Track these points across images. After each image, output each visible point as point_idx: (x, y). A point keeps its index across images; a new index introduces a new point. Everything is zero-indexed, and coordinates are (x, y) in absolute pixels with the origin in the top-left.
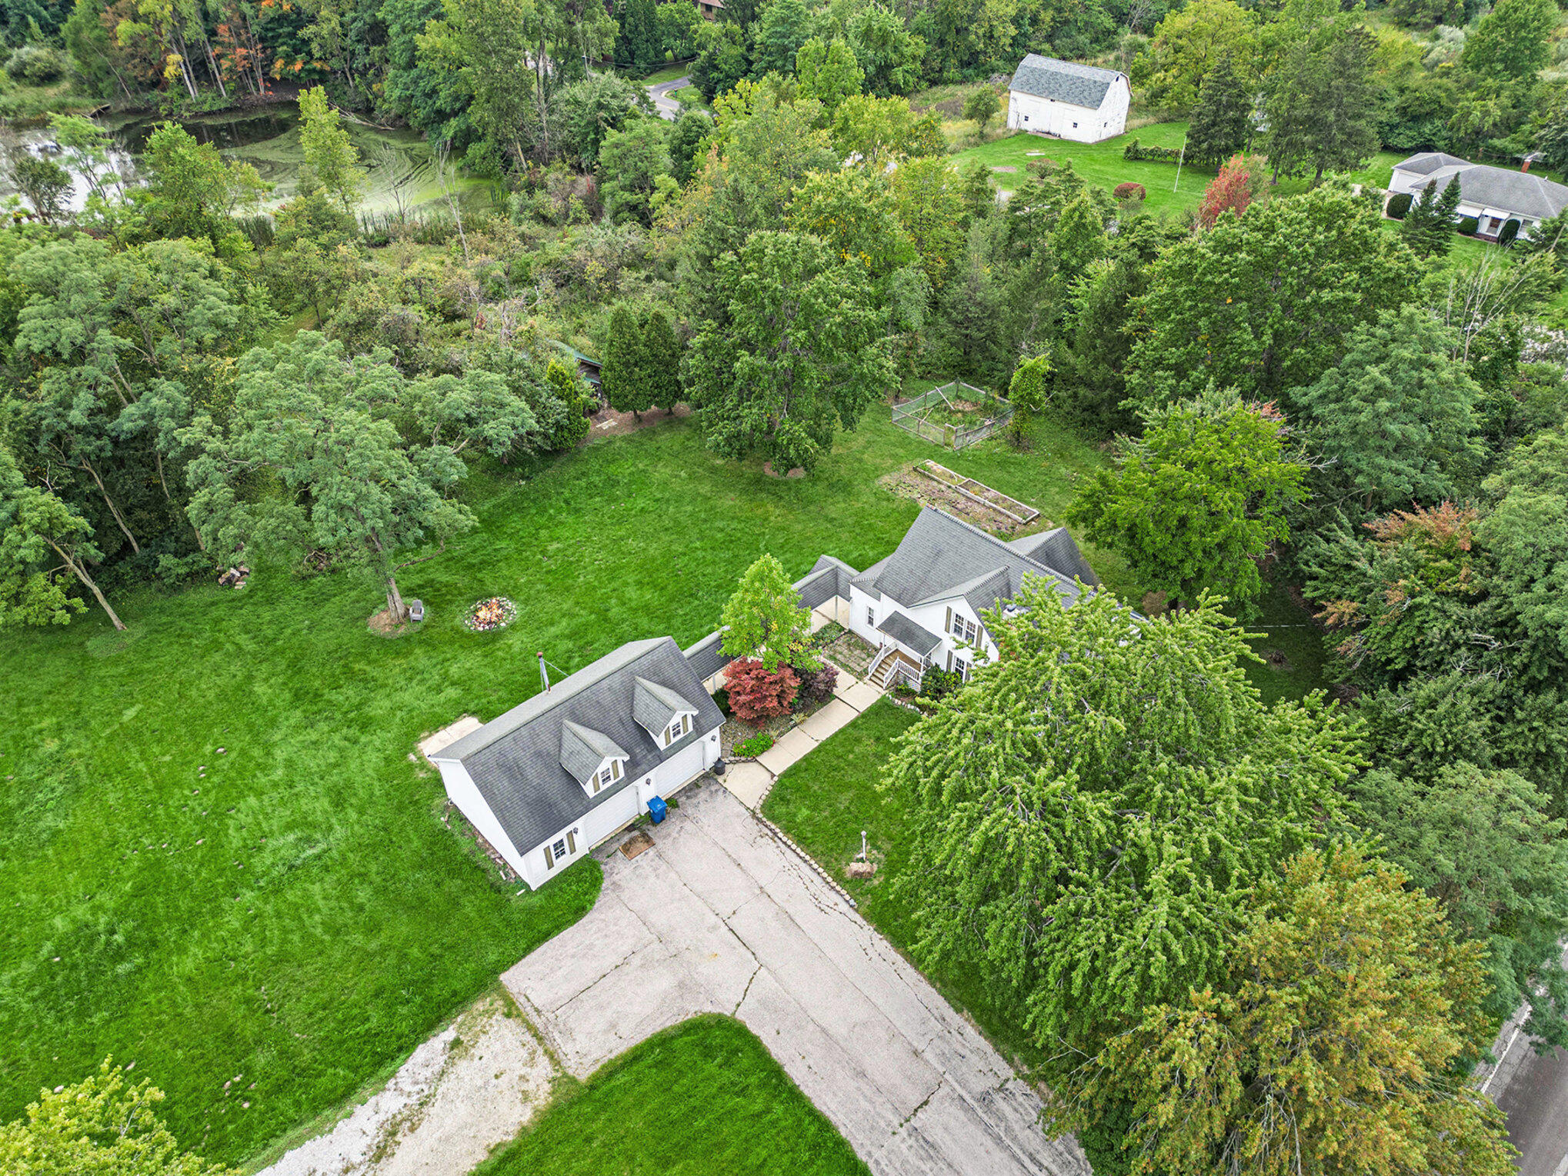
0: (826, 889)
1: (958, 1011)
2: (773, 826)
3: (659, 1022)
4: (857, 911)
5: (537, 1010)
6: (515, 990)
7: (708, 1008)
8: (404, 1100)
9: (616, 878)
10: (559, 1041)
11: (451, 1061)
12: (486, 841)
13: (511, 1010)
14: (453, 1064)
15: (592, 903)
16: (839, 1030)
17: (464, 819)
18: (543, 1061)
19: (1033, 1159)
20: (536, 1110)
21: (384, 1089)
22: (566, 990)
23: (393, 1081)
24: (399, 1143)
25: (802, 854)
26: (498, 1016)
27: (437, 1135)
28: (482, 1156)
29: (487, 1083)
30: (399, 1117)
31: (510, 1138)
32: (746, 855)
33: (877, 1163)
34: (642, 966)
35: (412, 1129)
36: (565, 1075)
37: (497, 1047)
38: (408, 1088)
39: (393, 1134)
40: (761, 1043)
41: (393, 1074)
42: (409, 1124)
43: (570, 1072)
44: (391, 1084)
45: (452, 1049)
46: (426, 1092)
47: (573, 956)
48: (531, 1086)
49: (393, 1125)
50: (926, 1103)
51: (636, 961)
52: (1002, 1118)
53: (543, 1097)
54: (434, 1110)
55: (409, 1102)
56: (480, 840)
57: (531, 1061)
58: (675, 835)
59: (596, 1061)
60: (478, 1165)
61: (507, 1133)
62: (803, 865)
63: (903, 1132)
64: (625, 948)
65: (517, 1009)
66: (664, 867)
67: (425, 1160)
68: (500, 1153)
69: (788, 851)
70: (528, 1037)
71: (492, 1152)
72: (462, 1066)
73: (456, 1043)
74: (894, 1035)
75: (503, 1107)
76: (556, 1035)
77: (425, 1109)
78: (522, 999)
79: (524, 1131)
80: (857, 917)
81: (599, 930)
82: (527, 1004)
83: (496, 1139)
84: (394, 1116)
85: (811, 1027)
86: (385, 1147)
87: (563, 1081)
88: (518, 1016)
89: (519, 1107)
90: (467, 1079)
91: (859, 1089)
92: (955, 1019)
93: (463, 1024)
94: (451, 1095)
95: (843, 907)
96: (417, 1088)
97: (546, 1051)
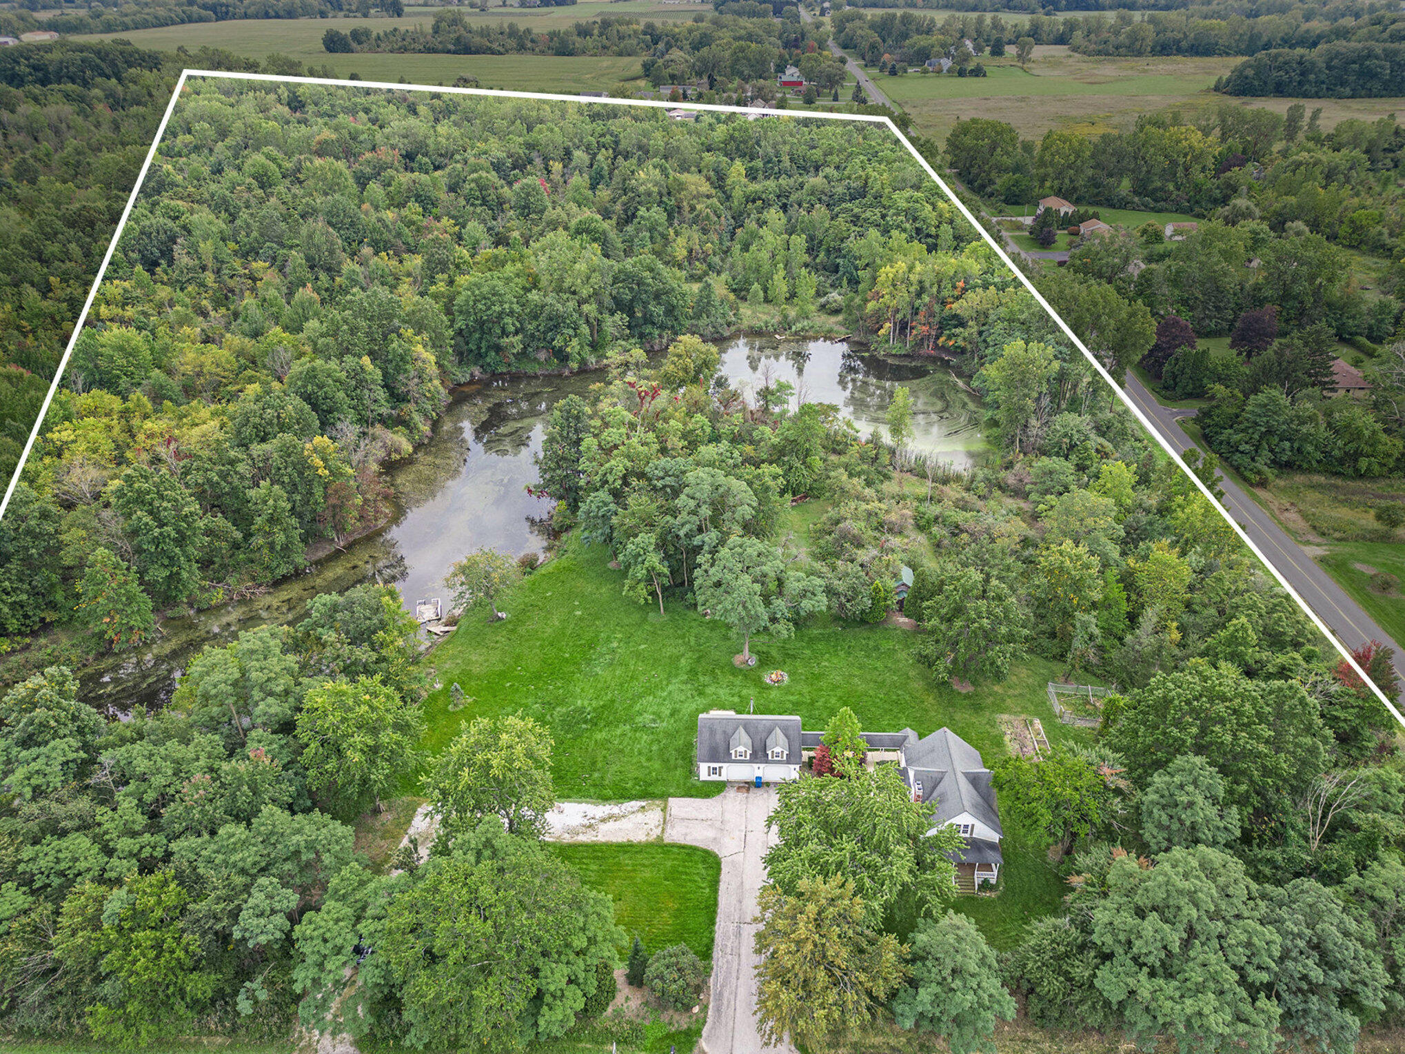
5: (670, 815)
6: (670, 804)
7: (716, 851)
8: (619, 812)
9: (728, 794)
10: (669, 827)
13: (664, 809)
14: (638, 812)
15: (714, 796)
16: (746, 886)
18: (660, 829)
20: (647, 840)
22: (683, 815)
23: (621, 804)
24: (610, 821)
26: (659, 808)
27: (620, 827)
29: (642, 823)
30: (615, 815)
34: (710, 825)
36: (662, 837)
37: (652, 816)
38: (623, 809)
39: (611, 818)
40: (721, 871)
42: (615, 819)
43: (664, 837)
45: (641, 808)
46: (626, 814)
47: (694, 807)
48: (651, 833)
49: (612, 816)
50: (750, 923)
51: (710, 822)
53: (652, 838)
54: (623, 820)
57: (657, 827)
58: (758, 795)
59: (673, 840)
63: (735, 924)
64: (710, 816)
65: (666, 810)
67: (613, 830)
70: (662, 820)
72: (640, 814)
73: (643, 807)
75: (640, 832)
76: (669, 825)
77: (622, 818)
78: (669, 808)
82: (669, 810)
84: (613, 814)
86: (606, 819)
87: (660, 838)
88: (664, 812)
89: (644, 836)
90: (638, 818)
91: (735, 904)
93: (649, 803)
94: (631, 819)
97: (663, 827)
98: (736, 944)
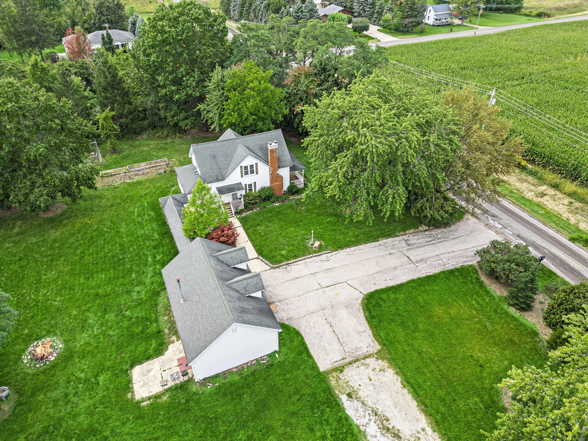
0: (319, 257)
1: (378, 241)
2: (284, 263)
3: (361, 318)
4: (332, 252)
5: (343, 359)
6: (330, 366)
7: (360, 301)
8: (372, 423)
9: (285, 318)
10: (360, 353)
11: (358, 399)
12: (237, 367)
13: (340, 369)
14: (360, 398)
15: (294, 329)
16: (378, 269)
17: (217, 376)
18: (367, 361)
19: (428, 242)
20: (389, 367)
21: (365, 432)
22: (337, 346)
23: (361, 427)
24: (393, 427)
25: (302, 258)
26: (341, 376)
27: (393, 408)
28: (405, 391)
29: (372, 385)
30: (381, 426)
31: (400, 379)
32: (293, 275)
33: (426, 273)
34: (333, 318)
35: (387, 420)
36: (376, 353)
37: (356, 378)
38: (366, 420)
39: (388, 429)
40: (378, 290)
41: (358, 427)
42: (385, 421)
43: (376, 351)
44: (362, 428)
45: (352, 397)
46: (370, 412)
47: (320, 341)
48: (378, 368)
49: (384, 429)
50: (408, 257)
51: (330, 319)
52: (415, 244)
53: (384, 364)
54: (380, 409)
55: (374, 420)
56: (234, 370)
57: (367, 365)
58: (271, 294)
59: (373, 341)
60: (409, 393)
61: (397, 380)
62: (305, 260)
63: (417, 264)
64: (324, 321)
65: (339, 367)
66: (287, 301)
67: (404, 416)
68: (406, 384)
69: (297, 263)
70: (355, 365)
71: (404, 387)
72: (361, 394)
73: (349, 395)
74: (383, 256)
75: (385, 379)
76: (357, 353)
77: (379, 413)
78: (336, 364)
79: (397, 373)
80: (334, 253)
81: (310, 329)
82: (339, 362)
83: (399, 384)
84: (379, 428)
85: (375, 275)
86: (394, 433)
87: (379, 355)
88: (343, 367)
89: (386, 373)
90: (368, 392)
91: (401, 270)
92: (380, 242)
93: (340, 391)
94: (375, 400)
95: (329, 255)
96: (367, 416)
97: (364, 359)
98: (432, 259)
